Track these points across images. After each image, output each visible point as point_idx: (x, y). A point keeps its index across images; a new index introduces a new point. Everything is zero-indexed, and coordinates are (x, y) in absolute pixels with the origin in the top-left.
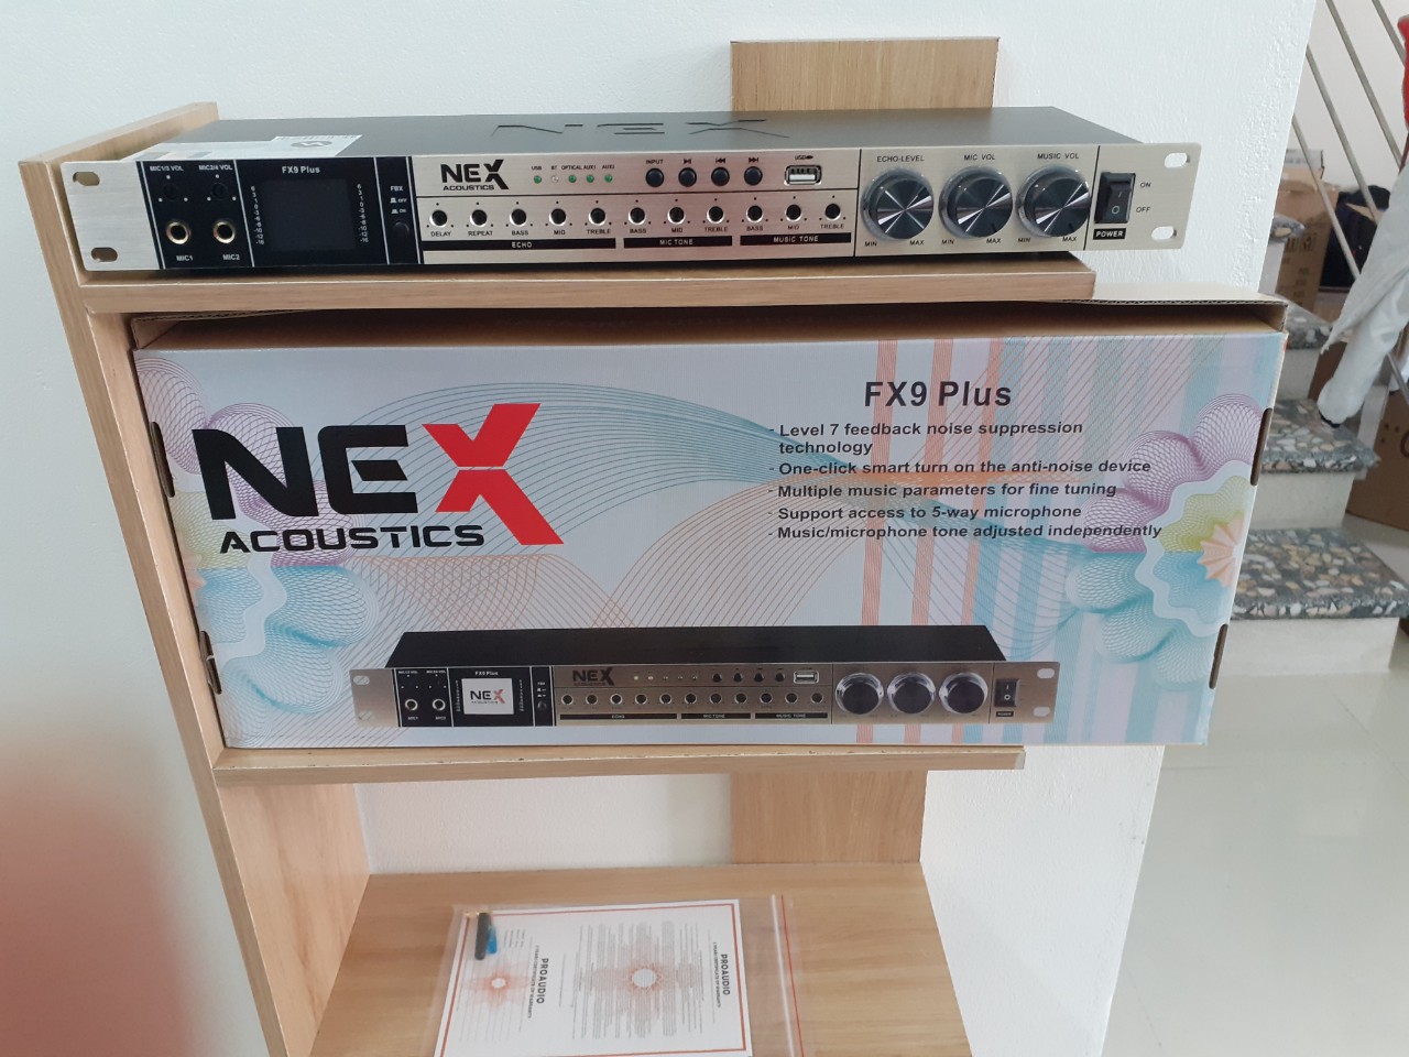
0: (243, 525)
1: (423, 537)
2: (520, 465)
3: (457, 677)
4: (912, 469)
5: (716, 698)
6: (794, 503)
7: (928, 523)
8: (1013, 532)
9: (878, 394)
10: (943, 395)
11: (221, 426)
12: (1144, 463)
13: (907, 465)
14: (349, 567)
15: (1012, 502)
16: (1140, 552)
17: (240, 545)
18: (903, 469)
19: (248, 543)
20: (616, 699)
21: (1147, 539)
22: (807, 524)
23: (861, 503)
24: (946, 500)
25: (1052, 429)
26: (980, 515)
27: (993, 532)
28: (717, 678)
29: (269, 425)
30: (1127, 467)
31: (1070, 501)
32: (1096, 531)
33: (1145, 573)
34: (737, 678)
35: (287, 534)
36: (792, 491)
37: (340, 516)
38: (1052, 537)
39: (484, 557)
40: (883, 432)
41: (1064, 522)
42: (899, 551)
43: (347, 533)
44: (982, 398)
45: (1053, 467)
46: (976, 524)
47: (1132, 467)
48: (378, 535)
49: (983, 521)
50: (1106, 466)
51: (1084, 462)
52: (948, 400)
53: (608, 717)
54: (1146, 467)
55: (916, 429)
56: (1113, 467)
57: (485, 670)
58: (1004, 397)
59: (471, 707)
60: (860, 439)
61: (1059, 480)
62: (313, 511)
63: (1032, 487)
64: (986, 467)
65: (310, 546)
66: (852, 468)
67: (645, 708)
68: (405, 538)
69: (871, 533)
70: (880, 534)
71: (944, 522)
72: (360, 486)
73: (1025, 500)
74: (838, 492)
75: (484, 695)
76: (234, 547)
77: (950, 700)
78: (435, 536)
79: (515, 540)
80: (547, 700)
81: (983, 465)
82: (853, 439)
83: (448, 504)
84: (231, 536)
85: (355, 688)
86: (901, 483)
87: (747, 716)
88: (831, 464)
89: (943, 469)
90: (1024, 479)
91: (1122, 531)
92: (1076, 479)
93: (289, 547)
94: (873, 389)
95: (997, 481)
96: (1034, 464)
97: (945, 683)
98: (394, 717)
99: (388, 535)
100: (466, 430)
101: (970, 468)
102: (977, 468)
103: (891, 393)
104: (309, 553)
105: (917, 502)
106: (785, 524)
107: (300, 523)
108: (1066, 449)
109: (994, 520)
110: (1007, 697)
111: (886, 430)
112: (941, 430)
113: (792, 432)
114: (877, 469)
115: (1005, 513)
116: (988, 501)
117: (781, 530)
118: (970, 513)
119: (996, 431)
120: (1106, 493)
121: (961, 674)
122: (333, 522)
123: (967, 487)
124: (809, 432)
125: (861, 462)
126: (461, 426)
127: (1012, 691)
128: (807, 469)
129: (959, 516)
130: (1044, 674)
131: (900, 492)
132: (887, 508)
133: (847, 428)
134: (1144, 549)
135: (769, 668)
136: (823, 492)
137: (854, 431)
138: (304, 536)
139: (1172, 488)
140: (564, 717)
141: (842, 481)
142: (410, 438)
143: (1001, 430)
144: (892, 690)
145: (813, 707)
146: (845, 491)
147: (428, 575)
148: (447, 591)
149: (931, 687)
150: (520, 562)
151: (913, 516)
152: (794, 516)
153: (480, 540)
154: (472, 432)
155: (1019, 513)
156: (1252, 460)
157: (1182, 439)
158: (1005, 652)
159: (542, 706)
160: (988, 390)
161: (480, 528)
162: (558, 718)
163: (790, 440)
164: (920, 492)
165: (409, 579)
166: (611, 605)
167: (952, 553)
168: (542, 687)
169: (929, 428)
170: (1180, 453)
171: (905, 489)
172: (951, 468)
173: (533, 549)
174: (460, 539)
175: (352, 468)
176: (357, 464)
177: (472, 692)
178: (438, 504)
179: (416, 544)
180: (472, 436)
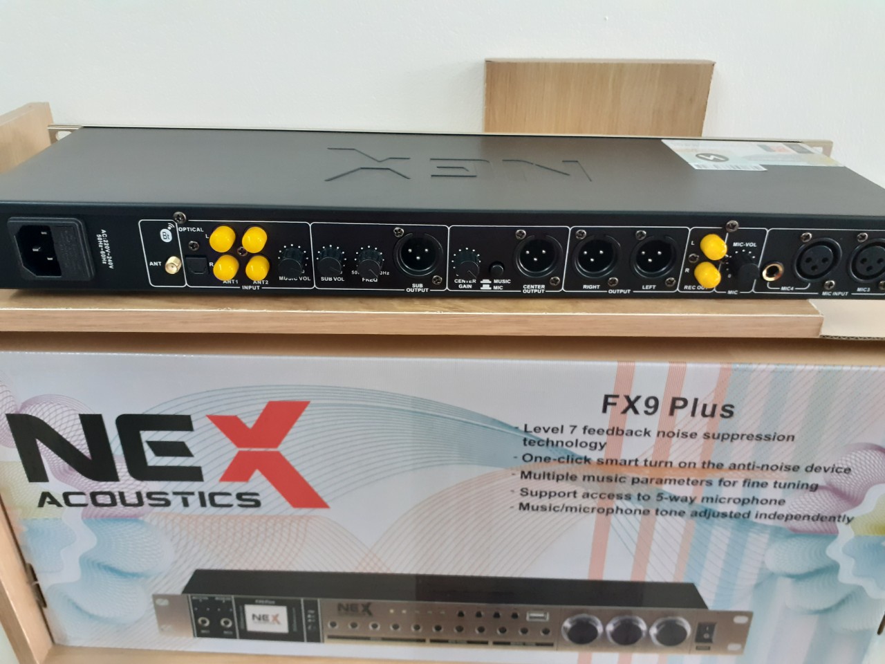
0: (55, 486)
2: (292, 448)
3: (241, 604)
4: (641, 463)
5: (460, 629)
6: (533, 485)
7: (652, 505)
8: (724, 515)
9: (614, 404)
10: (673, 408)
11: (31, 411)
12: (845, 467)
13: (636, 460)
14: (147, 520)
15: (727, 492)
16: (832, 535)
17: (54, 501)
18: (633, 464)
19: (61, 500)
20: (375, 626)
21: (841, 526)
22: (545, 501)
23: (594, 487)
24: (668, 489)
25: (768, 438)
26: (698, 501)
27: (707, 514)
28: (461, 614)
29: (72, 412)
30: (831, 470)
31: (778, 494)
32: (797, 517)
33: (835, 551)
34: (479, 615)
35: (93, 495)
36: (533, 475)
37: (138, 482)
38: (758, 521)
39: (262, 517)
40: (617, 434)
41: (769, 509)
42: (625, 526)
43: (144, 495)
44: (708, 411)
45: (766, 467)
46: (695, 507)
47: (835, 470)
48: (170, 497)
49: (699, 505)
50: (812, 469)
51: (792, 464)
52: (678, 412)
53: (367, 639)
54: (848, 471)
55: (647, 433)
56: (817, 470)
57: (265, 599)
58: (728, 412)
59: (252, 626)
60: (596, 438)
61: (770, 477)
63: (745, 482)
64: (707, 465)
66: (587, 460)
67: (400, 633)
68: (194, 500)
69: (600, 510)
70: (609, 511)
71: (666, 505)
72: (152, 459)
73: (738, 492)
74: (573, 478)
75: (264, 618)
76: (50, 503)
77: (659, 637)
78: (218, 499)
79: (287, 504)
80: (316, 624)
81: (704, 463)
82: (589, 438)
83: (229, 476)
84: (45, 495)
85: (157, 608)
86: (630, 474)
87: (485, 643)
88: (568, 456)
89: (669, 465)
90: (739, 476)
91: (820, 518)
92: (784, 477)
93: (95, 503)
94: (610, 400)
95: (715, 476)
96: (749, 464)
97: (656, 624)
98: (190, 631)
99: (179, 498)
100: (244, 421)
101: (692, 465)
102: (699, 465)
103: (626, 404)
104: (113, 509)
105: (643, 489)
106: (525, 500)
107: (105, 487)
108: (780, 453)
109: (709, 506)
110: (706, 636)
111: (620, 432)
112: (670, 435)
113: (535, 430)
114: (609, 462)
115: (719, 500)
116: (705, 491)
117: (521, 504)
118: (689, 499)
119: (718, 438)
120: (809, 488)
121: (670, 618)
122: (132, 487)
123: (688, 480)
124: (550, 430)
125: (595, 456)
126: (239, 417)
127: (711, 632)
128: (547, 459)
129: (679, 501)
130: (739, 620)
131: (629, 481)
132: (616, 492)
133: (585, 428)
134: (837, 532)
135: (505, 609)
136: (561, 477)
137: (591, 431)
138: (108, 496)
139: (866, 487)
140: (331, 637)
141: (579, 470)
142: (195, 425)
143: (722, 437)
144: (610, 628)
145: (542, 637)
146: (580, 478)
147: (214, 528)
148: (230, 540)
149: (643, 626)
150: (292, 521)
151: (639, 499)
152: (534, 494)
153: (258, 504)
154: (250, 422)
155: (731, 501)
157: (882, 450)
158: (709, 603)
159: (312, 628)
160: (715, 406)
161: (257, 494)
162: (325, 637)
163: (532, 436)
164: (647, 481)
165: (198, 531)
166: (371, 555)
167: (671, 529)
168: (312, 614)
169: (659, 432)
170: (879, 460)
171: (633, 479)
172: (675, 464)
173: (303, 511)
174: (240, 502)
175: (146, 447)
176: (151, 444)
177: (254, 616)
178: (221, 476)
179: (203, 504)
180: (250, 425)
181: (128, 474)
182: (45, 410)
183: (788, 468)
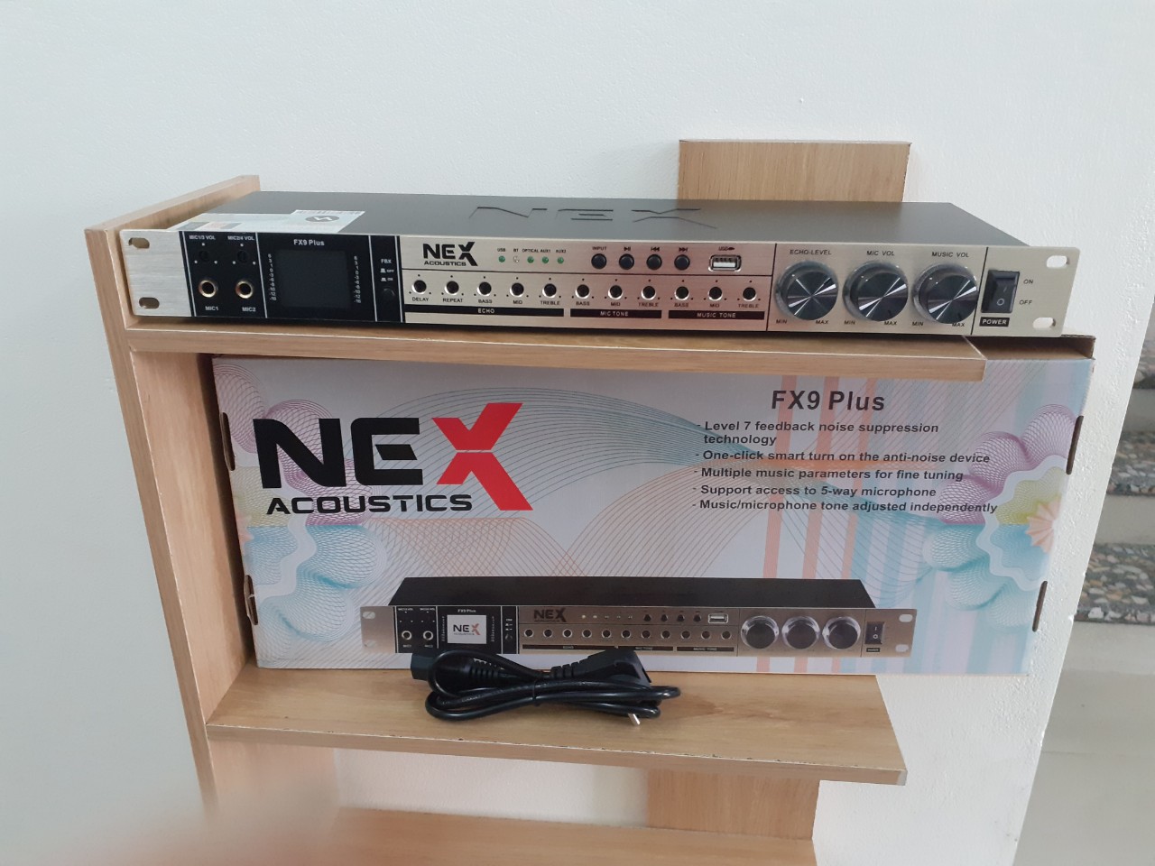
0: (286, 493)
1: (425, 503)
2: (505, 451)
3: (444, 613)
4: (807, 457)
5: (646, 634)
6: (713, 482)
7: (818, 499)
8: (883, 507)
9: (782, 400)
10: (832, 401)
11: (277, 417)
12: (985, 456)
13: (803, 454)
14: (366, 526)
15: (883, 484)
16: (980, 524)
17: (283, 509)
18: (800, 457)
19: (290, 508)
20: (567, 633)
21: (986, 515)
23: (766, 482)
24: (832, 482)
25: (915, 429)
26: (858, 494)
27: (867, 507)
28: (647, 618)
29: (313, 417)
30: (972, 459)
31: (928, 484)
32: (947, 508)
33: (984, 541)
34: (664, 618)
35: (320, 501)
36: (712, 472)
37: (363, 487)
38: (913, 512)
39: (471, 520)
40: (785, 429)
41: (923, 500)
42: (795, 521)
43: (367, 500)
44: (862, 404)
45: (916, 458)
46: (855, 500)
47: (976, 459)
48: (390, 502)
49: (860, 498)
51: (938, 454)
52: (836, 406)
53: (560, 647)
54: (986, 459)
55: (810, 427)
56: (960, 459)
57: (466, 608)
58: (879, 404)
59: (452, 638)
60: (767, 433)
61: (920, 468)
62: (341, 482)
63: (899, 473)
64: (864, 457)
65: (338, 509)
66: (760, 456)
67: (590, 641)
68: (412, 504)
69: (773, 506)
70: (780, 506)
71: (831, 498)
72: (380, 463)
73: (893, 483)
74: (748, 474)
75: (464, 629)
76: (278, 510)
77: (831, 638)
78: (434, 503)
79: (496, 506)
80: (513, 633)
81: (861, 455)
82: (761, 434)
83: (447, 478)
84: (276, 501)
85: (364, 621)
86: (798, 468)
87: (670, 649)
88: (743, 452)
89: (831, 458)
90: (893, 467)
91: (967, 508)
92: (933, 467)
93: (321, 510)
94: (779, 396)
95: (872, 468)
96: (901, 455)
97: (828, 625)
98: (392, 644)
99: (399, 502)
101: (851, 457)
102: (857, 457)
103: (793, 399)
104: (336, 515)
105: (810, 483)
106: (705, 498)
107: (332, 492)
108: (924, 444)
109: (868, 498)
110: (875, 637)
111: (788, 427)
112: (831, 428)
113: (714, 427)
114: (779, 456)
115: (877, 492)
116: (866, 483)
117: (702, 502)
118: (850, 492)
119: (872, 430)
120: (955, 479)
121: (840, 618)
122: (357, 491)
123: (849, 472)
124: (728, 427)
125: (767, 451)
127: (879, 632)
128: (725, 456)
129: (842, 494)
130: (905, 618)
131: (796, 474)
132: (786, 487)
133: (757, 424)
134: (984, 522)
135: (689, 611)
136: (737, 473)
137: (763, 427)
138: (333, 502)
139: (1004, 476)
140: (525, 647)
141: (752, 465)
142: (421, 428)
143: (876, 429)
144: (786, 630)
145: (724, 643)
146: (754, 473)
147: (427, 533)
148: (441, 546)
149: (816, 628)
150: (498, 524)
151: (806, 493)
152: (713, 491)
153: (469, 506)
154: (469, 424)
155: (888, 492)
156: (1068, 454)
157: (1014, 438)
158: (875, 601)
159: (509, 637)
160: (867, 398)
161: (469, 497)
162: (521, 647)
163: (712, 433)
164: (812, 475)
165: (412, 536)
166: (567, 558)
167: (836, 523)
168: (509, 622)
169: (821, 426)
170: (1013, 448)
171: (801, 472)
172: (836, 457)
173: (509, 513)
174: (454, 506)
175: (375, 450)
176: (379, 447)
177: (455, 626)
178: (439, 478)
179: (420, 509)
180: (469, 428)
182: (295, 415)
183: (935, 458)
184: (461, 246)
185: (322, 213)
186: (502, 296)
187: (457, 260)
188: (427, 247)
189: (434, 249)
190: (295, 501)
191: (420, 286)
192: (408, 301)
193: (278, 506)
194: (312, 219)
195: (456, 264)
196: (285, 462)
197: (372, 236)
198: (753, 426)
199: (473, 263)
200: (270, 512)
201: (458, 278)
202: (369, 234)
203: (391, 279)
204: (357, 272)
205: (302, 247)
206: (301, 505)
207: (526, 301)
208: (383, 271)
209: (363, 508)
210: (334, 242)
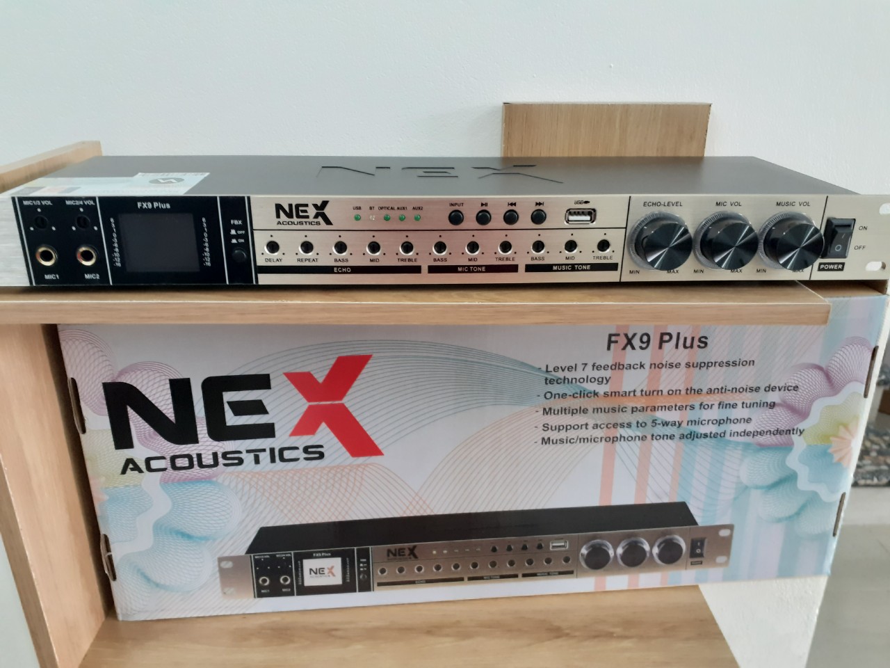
0: (139, 453)
1: (278, 455)
2: (356, 401)
3: (300, 558)
4: (638, 393)
5: (493, 564)
6: (553, 420)
7: (648, 431)
8: (706, 436)
9: (616, 342)
10: (662, 342)
11: (127, 379)
12: (794, 385)
13: (634, 391)
14: (220, 481)
15: (707, 415)
16: (788, 447)
17: (137, 468)
18: (632, 394)
19: (143, 466)
20: (419, 569)
21: (795, 437)
22: (563, 435)
23: (602, 418)
24: (661, 415)
25: (734, 364)
26: (685, 424)
27: (692, 436)
28: (494, 550)
29: (163, 377)
30: (783, 389)
31: (745, 413)
32: (761, 433)
33: (793, 461)
34: (509, 549)
35: (173, 459)
36: (552, 411)
37: (216, 443)
38: (732, 439)
39: (324, 468)
40: (619, 368)
41: (740, 427)
42: (628, 452)
43: (220, 455)
44: (688, 344)
45: (735, 390)
46: (682, 431)
47: (787, 388)
48: (243, 456)
49: (686, 429)
50: (770, 389)
51: (755, 386)
52: (665, 345)
53: (413, 582)
54: (796, 388)
55: (642, 366)
56: (773, 389)
57: (321, 552)
58: (703, 342)
59: (310, 581)
60: (603, 373)
61: (738, 399)
62: (195, 440)
63: (720, 404)
64: (690, 391)
65: (191, 466)
66: (596, 394)
67: (441, 574)
68: (265, 457)
69: (608, 439)
70: (614, 440)
71: (659, 430)
72: (231, 419)
73: (715, 414)
74: (585, 411)
75: (320, 572)
76: (132, 469)
77: (661, 556)
78: (287, 454)
79: (348, 454)
80: (367, 573)
81: (687, 389)
82: (597, 374)
83: (300, 429)
84: (130, 461)
85: (222, 570)
86: (630, 404)
87: (516, 576)
88: (581, 392)
89: (660, 393)
90: (715, 399)
91: (779, 432)
92: (749, 397)
93: (174, 467)
94: (613, 338)
95: (696, 400)
96: (722, 388)
97: (657, 544)
98: (251, 591)
99: (252, 455)
100: (316, 376)
101: (678, 392)
102: (683, 392)
103: (625, 341)
104: (189, 471)
105: (640, 417)
106: (547, 435)
107: (184, 450)
108: (743, 377)
109: (693, 428)
110: (698, 551)
112: (660, 366)
113: (554, 369)
114: (613, 394)
115: (701, 423)
116: (690, 415)
117: (543, 439)
118: (677, 423)
119: (697, 367)
120: (769, 406)
121: (668, 537)
122: (210, 448)
123: (676, 406)
124: (566, 369)
125: (602, 389)
126: (312, 373)
127: (702, 544)
128: (564, 396)
129: (670, 426)
130: (724, 533)
131: (629, 410)
132: (620, 421)
133: (594, 366)
134: (793, 444)
135: (532, 540)
136: (575, 411)
137: (599, 368)
138: (187, 459)
139: (812, 402)
140: (380, 584)
141: (589, 403)
142: (273, 383)
143: (701, 365)
144: (620, 551)
145: (564, 566)
146: (590, 410)
147: (281, 483)
148: (294, 495)
149: (646, 547)
150: (350, 471)
151: (638, 427)
152: (554, 428)
153: (321, 456)
154: (320, 377)
155: (710, 422)
156: (865, 380)
157: (820, 368)
158: (698, 519)
159: (364, 577)
160: (693, 339)
161: (321, 446)
162: (376, 585)
163: (552, 375)
164: (643, 409)
165: (266, 487)
166: (417, 499)
167: (664, 452)
168: (363, 563)
169: (651, 364)
170: (818, 377)
171: (633, 408)
172: (665, 392)
173: (361, 460)
174: (306, 456)
175: (227, 407)
176: (231, 404)
177: (311, 570)
178: (291, 430)
179: (273, 460)
180: (321, 380)
181: (207, 435)
182: (139, 377)
183: (751, 390)
184: (315, 206)
185: (166, 175)
186: (359, 255)
187: (311, 219)
188: (279, 207)
189: (287, 209)
190: (148, 461)
191: (273, 247)
192: (261, 262)
193: (131, 466)
194: (156, 182)
195: (311, 223)
196: (137, 423)
197: (221, 198)
198: (589, 367)
199: (328, 222)
200: (124, 472)
201: (312, 238)
202: (218, 195)
203: (243, 241)
204: (206, 235)
205: (147, 210)
206: (154, 464)
207: (382, 258)
208: (233, 232)
209: (216, 464)
210: (179, 204)
